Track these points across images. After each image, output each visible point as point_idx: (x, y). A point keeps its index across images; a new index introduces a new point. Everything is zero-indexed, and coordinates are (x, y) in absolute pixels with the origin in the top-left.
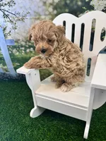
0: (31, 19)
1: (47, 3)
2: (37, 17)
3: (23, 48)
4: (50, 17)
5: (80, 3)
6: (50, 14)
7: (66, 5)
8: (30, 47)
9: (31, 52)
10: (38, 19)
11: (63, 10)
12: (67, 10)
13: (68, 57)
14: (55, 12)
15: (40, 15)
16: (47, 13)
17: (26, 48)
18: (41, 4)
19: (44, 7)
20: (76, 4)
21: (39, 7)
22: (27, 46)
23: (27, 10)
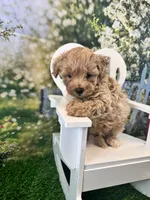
2: (34, 38)
4: (54, 43)
6: (54, 39)
10: (36, 41)
14: (61, 38)
15: (39, 36)
16: (50, 36)
19: (47, 27)
21: (40, 24)
22: (4, 86)
23: (18, 21)
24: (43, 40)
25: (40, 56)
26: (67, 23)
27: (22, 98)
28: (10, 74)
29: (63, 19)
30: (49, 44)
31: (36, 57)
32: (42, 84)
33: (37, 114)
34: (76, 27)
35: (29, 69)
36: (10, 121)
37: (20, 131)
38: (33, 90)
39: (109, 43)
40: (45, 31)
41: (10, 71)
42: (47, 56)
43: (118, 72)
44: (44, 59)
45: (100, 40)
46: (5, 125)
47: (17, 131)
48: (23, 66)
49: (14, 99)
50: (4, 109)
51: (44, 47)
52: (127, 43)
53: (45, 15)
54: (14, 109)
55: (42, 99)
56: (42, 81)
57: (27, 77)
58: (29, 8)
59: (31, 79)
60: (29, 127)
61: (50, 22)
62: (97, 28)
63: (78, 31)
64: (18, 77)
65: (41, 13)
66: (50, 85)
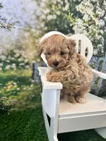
0: (19, 29)
2: (27, 29)
4: (41, 32)
5: (66, 26)
6: (41, 29)
9: (12, 69)
10: (29, 31)
14: (46, 28)
15: (31, 28)
16: (38, 27)
17: (5, 64)
19: (36, 21)
21: (31, 19)
22: (8, 61)
23: (17, 18)
24: (33, 30)
25: (31, 41)
26: (50, 17)
27: (20, 69)
28: (12, 54)
29: (47, 15)
30: (38, 33)
31: (29, 41)
32: (33, 59)
33: (31, 79)
34: (56, 20)
35: (24, 50)
36: (12, 84)
37: (19, 91)
38: (27, 64)
39: (81, 30)
40: (35, 24)
41: (12, 51)
42: (37, 41)
43: (86, 50)
44: (34, 43)
45: (74, 28)
46: (9, 87)
47: (17, 91)
48: (20, 48)
49: (15, 69)
50: (8, 76)
51: (35, 35)
52: (94, 30)
53: (35, 13)
54: (15, 76)
55: (34, 70)
56: (33, 58)
57: (23, 55)
58: (24, 9)
59: (26, 57)
60: (25, 89)
61: (38, 17)
62: (72, 20)
63: (58, 22)
64: (17, 55)
65: (32, 12)
66: (39, 60)
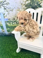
1: (23, 4)
3: (12, 22)
7: (30, 5)
8: (15, 22)
11: (29, 7)
12: (31, 7)
13: (33, 27)
18: (20, 4)
20: (35, 4)
